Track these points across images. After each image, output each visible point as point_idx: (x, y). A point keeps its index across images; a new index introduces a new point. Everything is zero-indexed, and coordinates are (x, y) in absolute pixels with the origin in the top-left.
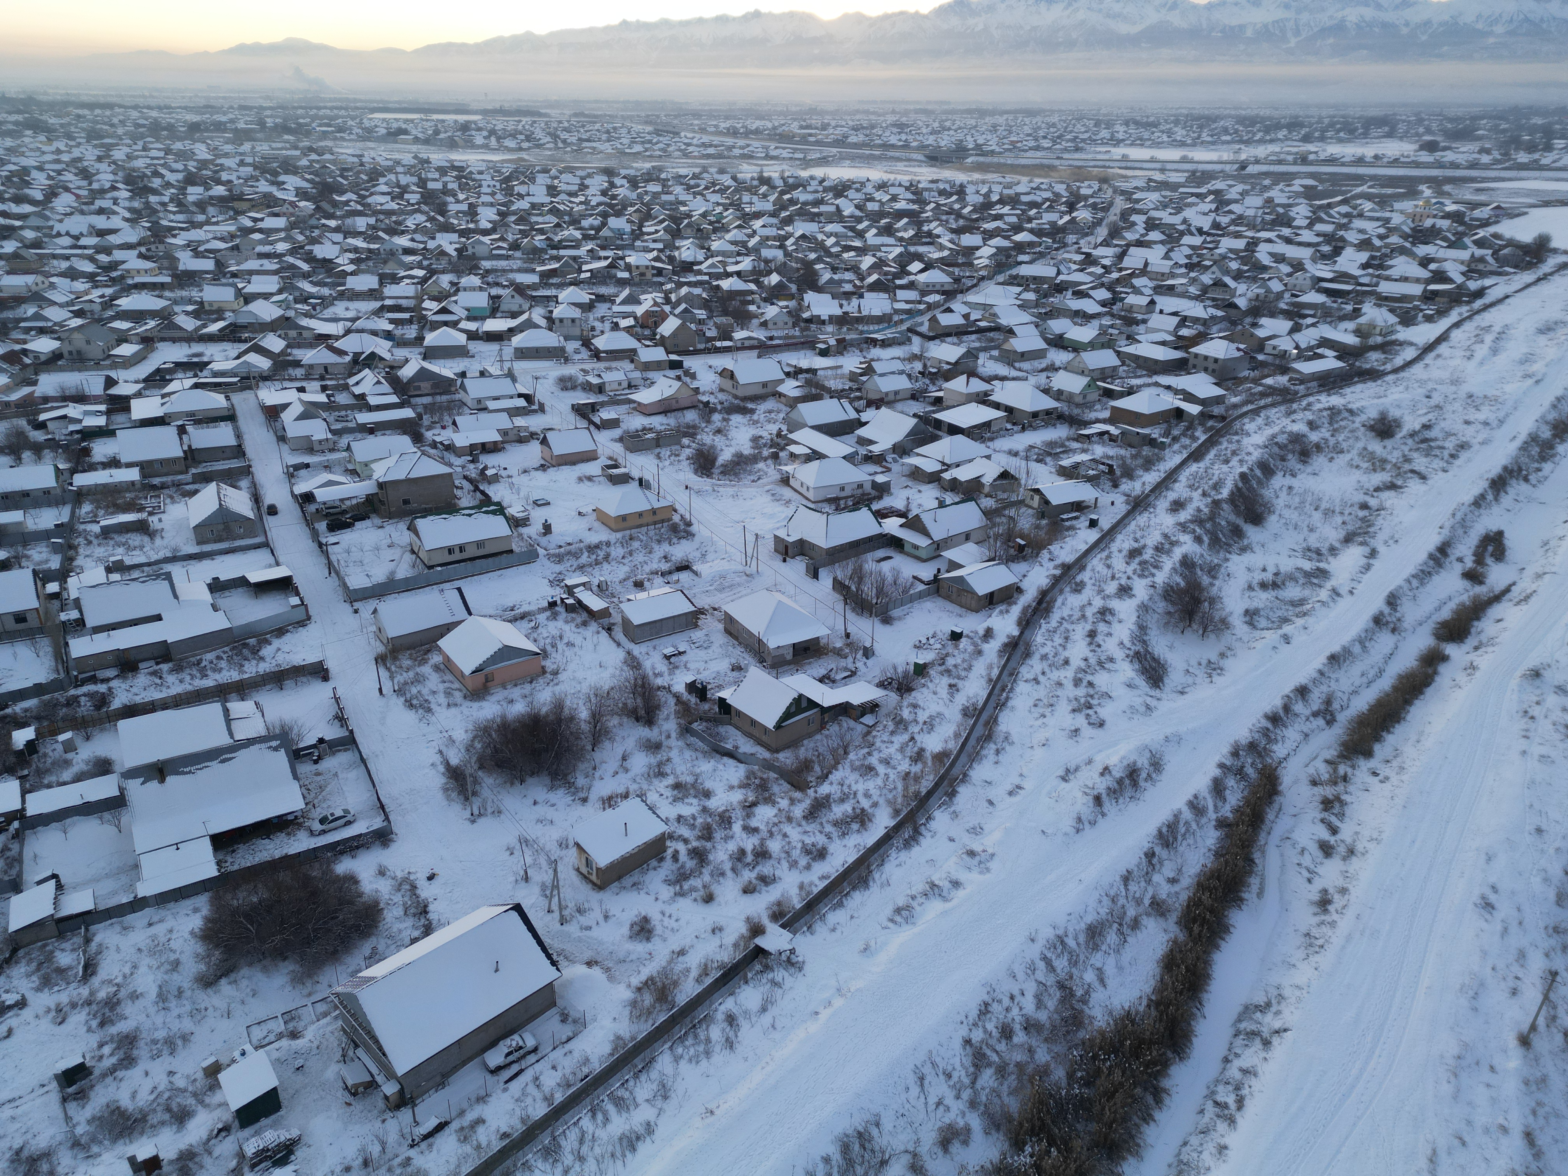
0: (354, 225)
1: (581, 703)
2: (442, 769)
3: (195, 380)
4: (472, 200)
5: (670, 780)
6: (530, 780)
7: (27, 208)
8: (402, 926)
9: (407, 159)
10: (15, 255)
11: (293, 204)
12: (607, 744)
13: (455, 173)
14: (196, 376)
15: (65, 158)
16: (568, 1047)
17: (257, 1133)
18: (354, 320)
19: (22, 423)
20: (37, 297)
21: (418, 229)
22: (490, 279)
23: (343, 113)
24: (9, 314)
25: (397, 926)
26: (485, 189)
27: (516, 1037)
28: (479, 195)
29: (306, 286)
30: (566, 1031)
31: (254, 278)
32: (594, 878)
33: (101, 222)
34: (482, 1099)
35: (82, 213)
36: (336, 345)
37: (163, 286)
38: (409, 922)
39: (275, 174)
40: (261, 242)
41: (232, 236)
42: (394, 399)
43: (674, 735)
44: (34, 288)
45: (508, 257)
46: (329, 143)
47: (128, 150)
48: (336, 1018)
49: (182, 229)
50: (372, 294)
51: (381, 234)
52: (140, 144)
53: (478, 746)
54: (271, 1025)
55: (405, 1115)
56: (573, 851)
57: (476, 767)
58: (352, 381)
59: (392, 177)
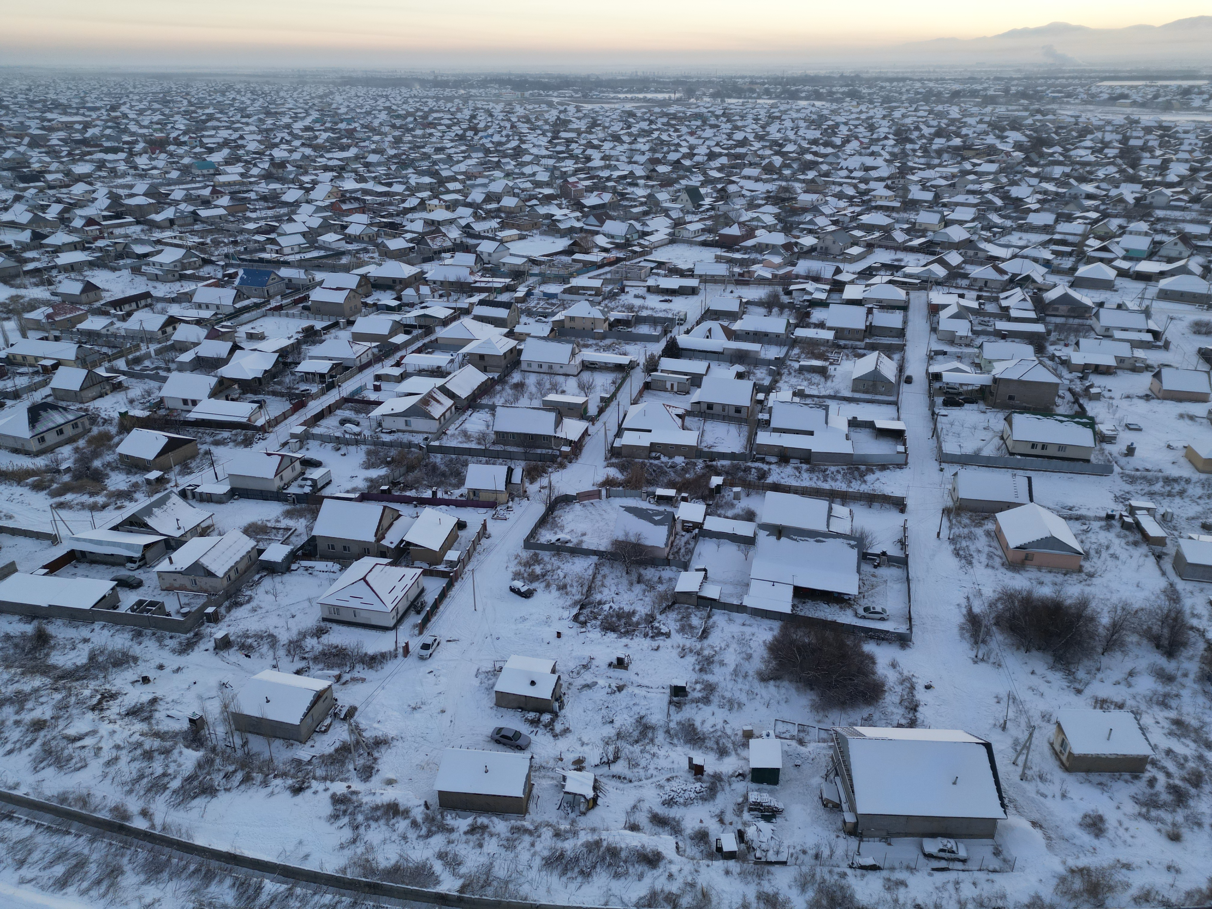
0: (1051, 173)
1: (1106, 609)
2: (964, 611)
3: (891, 278)
4: (1167, 156)
5: (1173, 714)
6: (1034, 653)
7: (829, 150)
8: (895, 710)
9: (1119, 119)
10: (813, 181)
11: (1008, 154)
12: (1118, 655)
13: (1159, 132)
14: (892, 275)
15: (863, 116)
16: (992, 876)
17: (759, 790)
18: (1022, 248)
19: (780, 289)
20: (815, 209)
21: (1107, 179)
22: (1159, 227)
23: (1077, 81)
24: (796, 219)
25: (891, 709)
26: (1185, 147)
27: (952, 841)
28: (1177, 152)
29: (995, 218)
30: (995, 863)
31: (958, 208)
32: (1064, 758)
33: (869, 161)
34: (911, 869)
35: (861, 154)
36: (1002, 265)
37: (893, 209)
38: (901, 711)
39: (1003, 129)
40: (973, 182)
41: (954, 176)
42: (1032, 315)
43: (1192, 676)
44: (815, 203)
45: (1183, 209)
46: (1055, 106)
47: (903, 111)
48: (830, 747)
49: (920, 169)
50: (1046, 229)
51: (1072, 181)
52: (914, 106)
53: (1000, 606)
54: (790, 727)
55: (853, 842)
56: (1053, 728)
57: (992, 622)
58: (1002, 295)
59: (1099, 135)
